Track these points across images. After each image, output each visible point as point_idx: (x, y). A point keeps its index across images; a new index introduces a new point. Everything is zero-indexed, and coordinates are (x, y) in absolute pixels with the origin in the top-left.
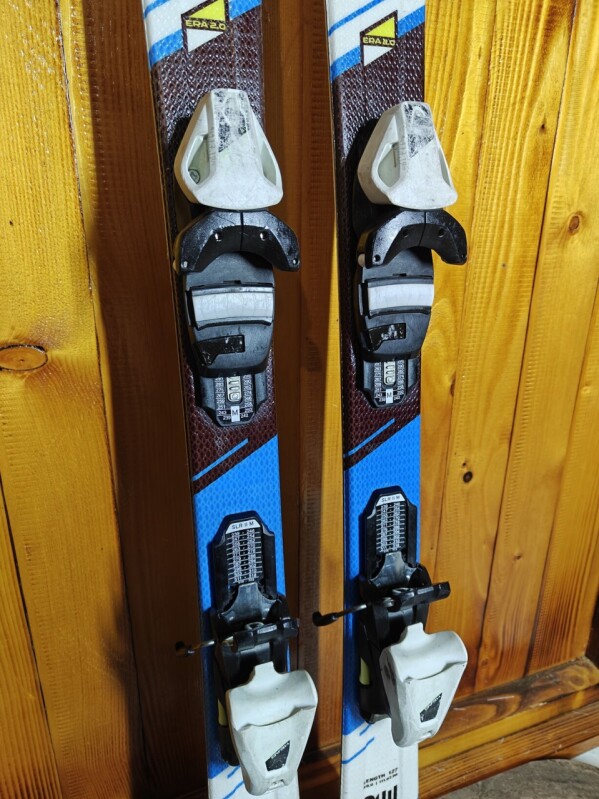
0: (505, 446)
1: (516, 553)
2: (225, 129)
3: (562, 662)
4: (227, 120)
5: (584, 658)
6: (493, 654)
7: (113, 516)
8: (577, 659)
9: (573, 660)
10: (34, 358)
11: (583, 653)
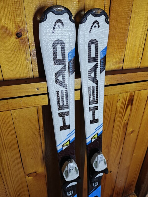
0: (118, 166)
1: (120, 180)
2: (70, 170)
3: (129, 194)
4: (70, 169)
5: (134, 193)
6: (115, 195)
7: (47, 191)
8: (132, 193)
9: (131, 193)
10: (35, 174)
11: (134, 192)
